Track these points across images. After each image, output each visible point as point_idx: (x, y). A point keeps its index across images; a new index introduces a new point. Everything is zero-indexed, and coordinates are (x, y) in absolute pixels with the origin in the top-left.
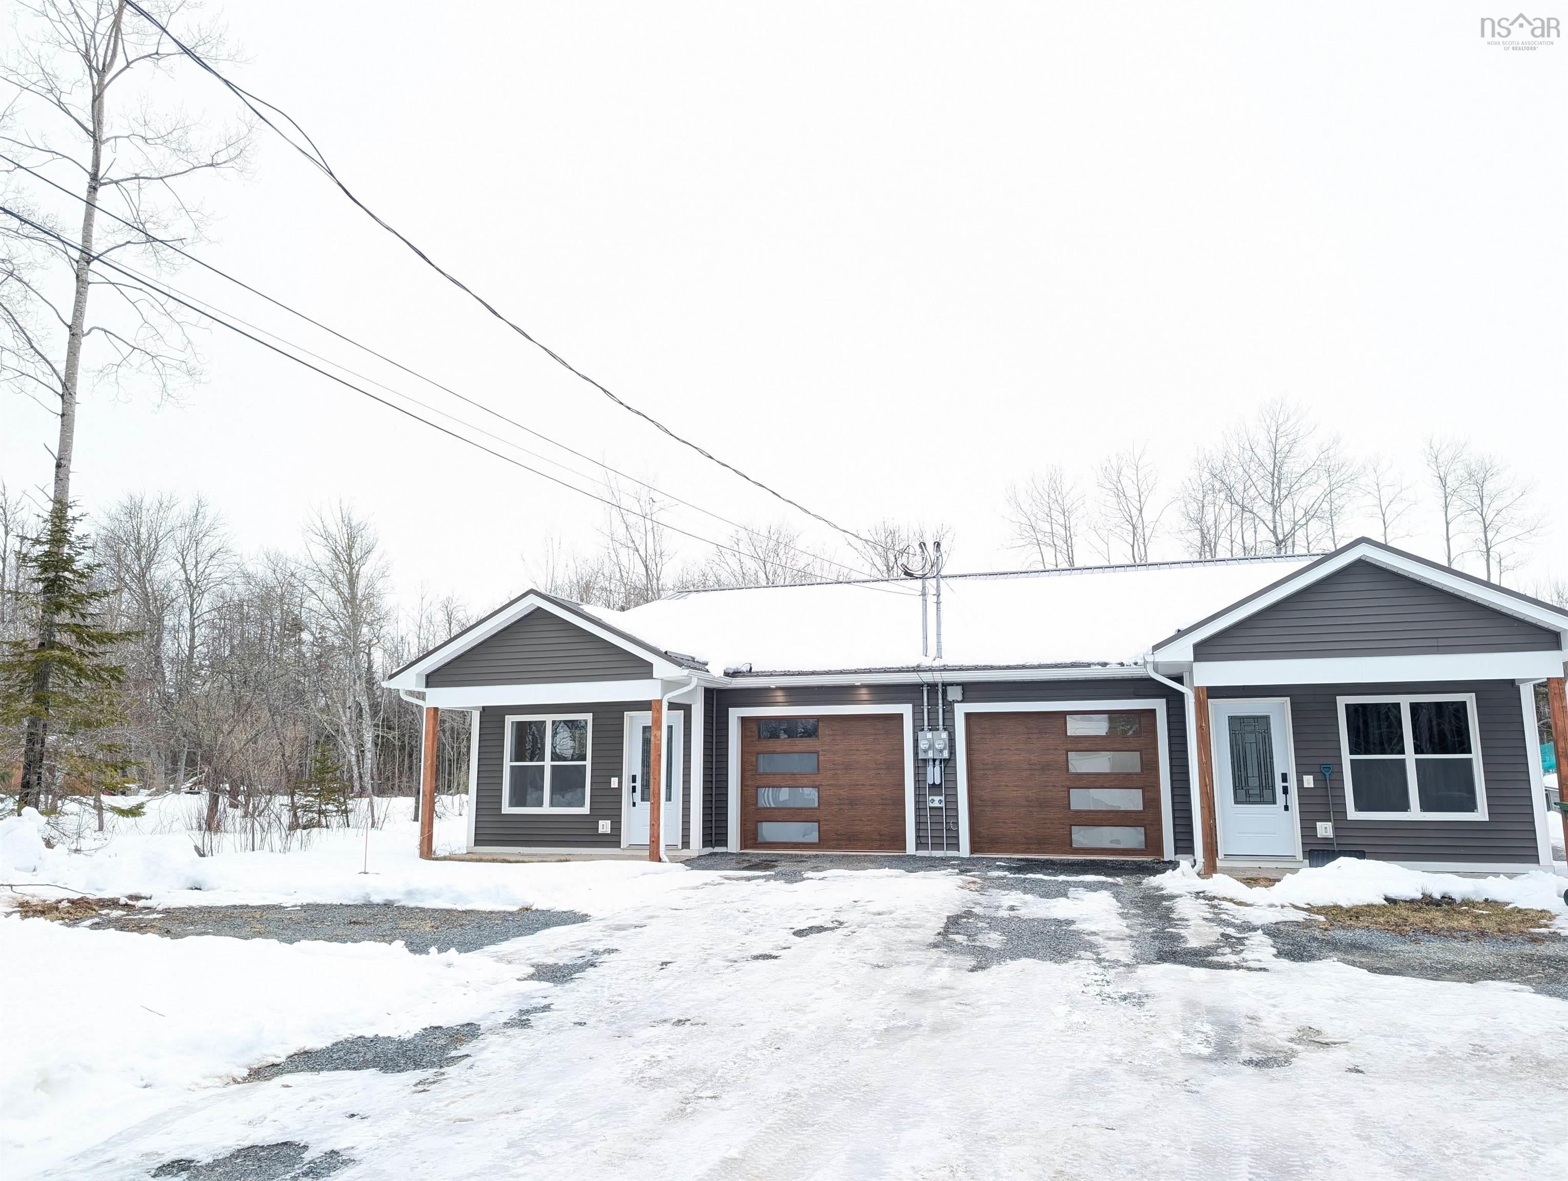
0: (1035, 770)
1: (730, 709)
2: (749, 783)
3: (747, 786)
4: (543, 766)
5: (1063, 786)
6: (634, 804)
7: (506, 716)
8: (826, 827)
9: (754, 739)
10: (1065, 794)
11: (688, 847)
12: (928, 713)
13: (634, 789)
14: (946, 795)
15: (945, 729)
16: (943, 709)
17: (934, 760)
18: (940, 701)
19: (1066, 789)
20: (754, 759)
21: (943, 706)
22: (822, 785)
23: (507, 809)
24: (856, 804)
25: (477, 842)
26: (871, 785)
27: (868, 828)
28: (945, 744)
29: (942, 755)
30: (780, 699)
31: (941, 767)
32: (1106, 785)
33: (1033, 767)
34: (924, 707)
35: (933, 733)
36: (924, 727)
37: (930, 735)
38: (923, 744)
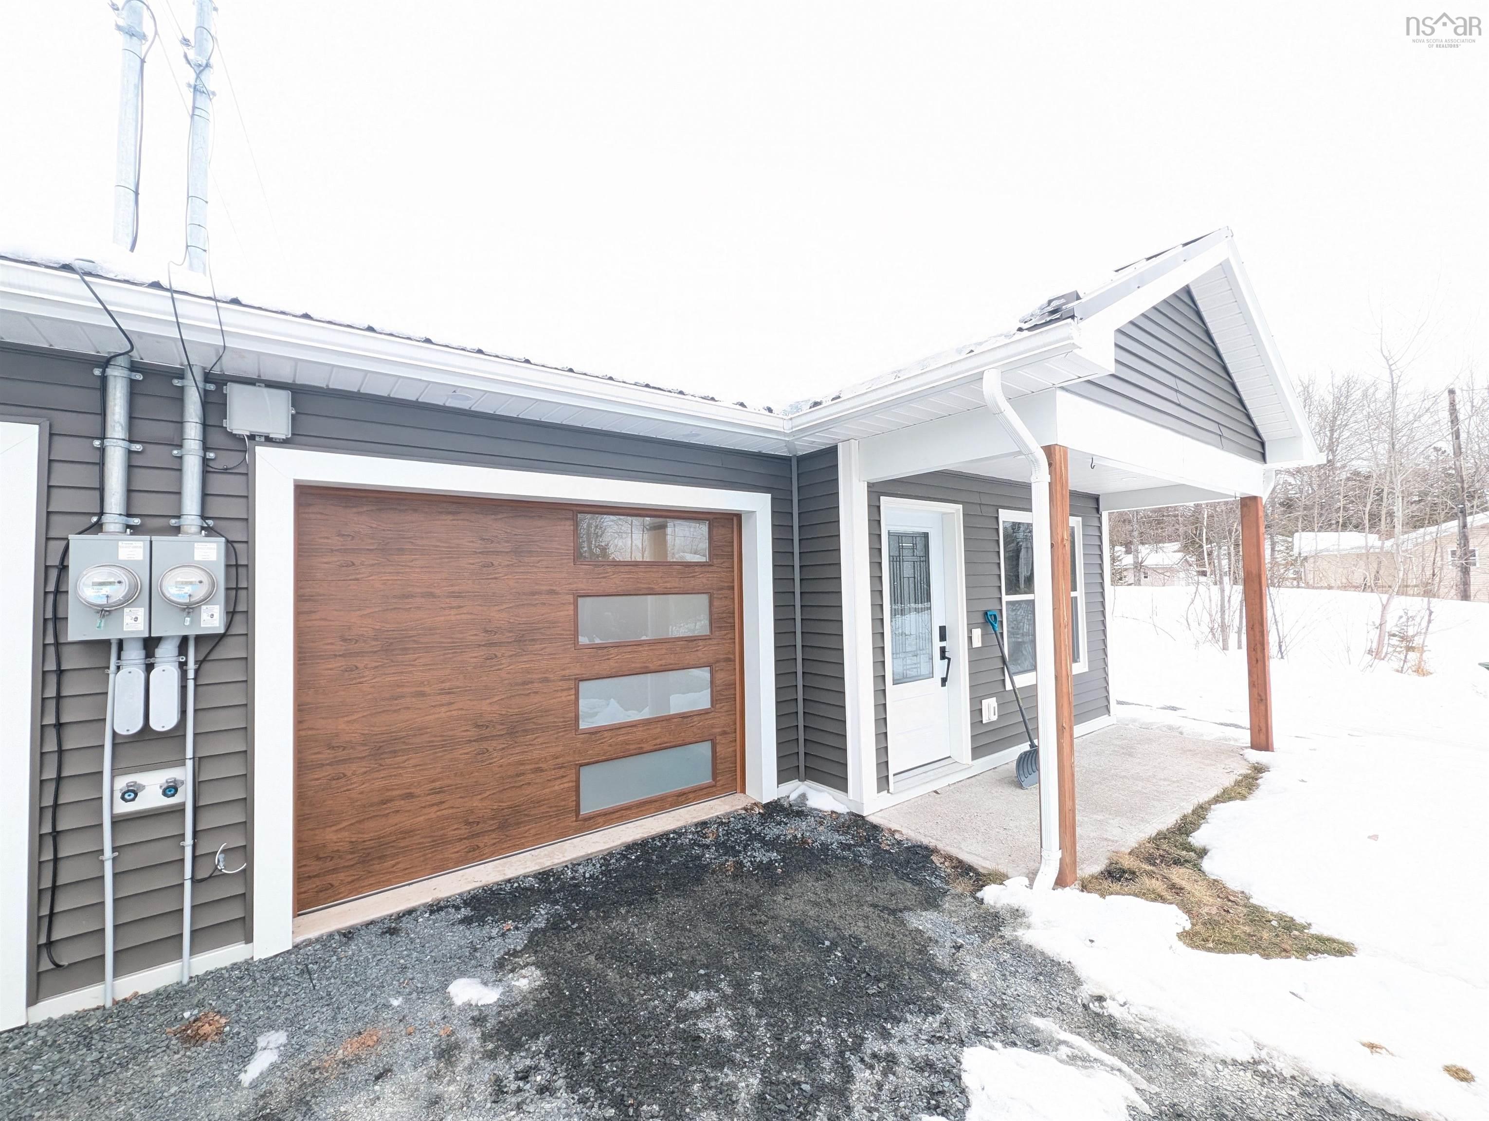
0: (500, 644)
5: (564, 679)
10: (566, 697)
12: (130, 468)
14: (199, 761)
15: (210, 531)
16: (205, 461)
17: (150, 644)
18: (193, 431)
19: (571, 684)
21: (206, 448)
28: (213, 584)
29: (196, 621)
31: (183, 666)
32: (652, 666)
33: (496, 638)
34: (107, 442)
35: (151, 542)
36: (106, 519)
37: (136, 547)
38: (95, 584)
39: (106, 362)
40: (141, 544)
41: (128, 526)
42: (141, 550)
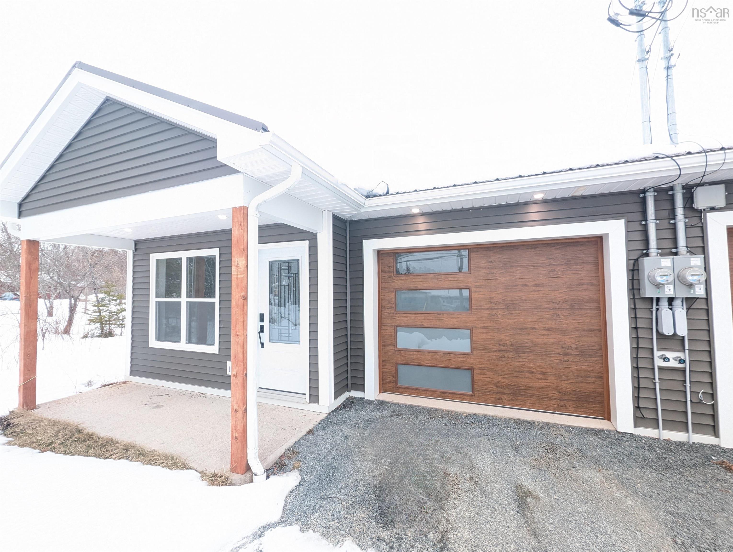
1: (364, 241)
2: (388, 321)
3: (385, 325)
4: (180, 302)
6: (262, 345)
7: (151, 255)
8: (481, 377)
9: (392, 274)
11: (317, 401)
13: (262, 329)
16: (686, 223)
18: (680, 211)
20: (392, 296)
21: (686, 218)
22: (476, 327)
23: (153, 343)
24: (524, 352)
25: (133, 372)
26: (545, 329)
27: (542, 383)
29: (694, 291)
30: (422, 227)
34: (648, 222)
35: (673, 259)
36: (650, 251)
37: (668, 261)
38: (661, 275)
39: (644, 191)
40: (669, 260)
41: (658, 253)
42: (670, 262)
